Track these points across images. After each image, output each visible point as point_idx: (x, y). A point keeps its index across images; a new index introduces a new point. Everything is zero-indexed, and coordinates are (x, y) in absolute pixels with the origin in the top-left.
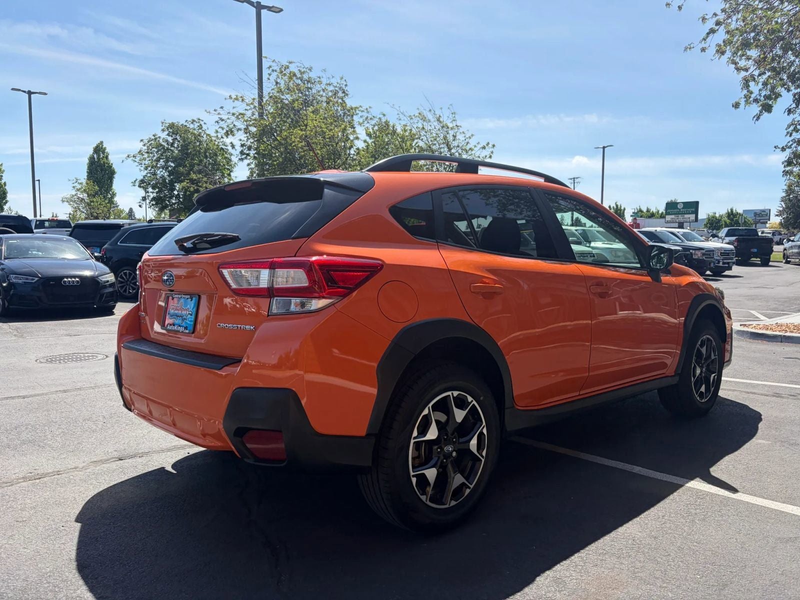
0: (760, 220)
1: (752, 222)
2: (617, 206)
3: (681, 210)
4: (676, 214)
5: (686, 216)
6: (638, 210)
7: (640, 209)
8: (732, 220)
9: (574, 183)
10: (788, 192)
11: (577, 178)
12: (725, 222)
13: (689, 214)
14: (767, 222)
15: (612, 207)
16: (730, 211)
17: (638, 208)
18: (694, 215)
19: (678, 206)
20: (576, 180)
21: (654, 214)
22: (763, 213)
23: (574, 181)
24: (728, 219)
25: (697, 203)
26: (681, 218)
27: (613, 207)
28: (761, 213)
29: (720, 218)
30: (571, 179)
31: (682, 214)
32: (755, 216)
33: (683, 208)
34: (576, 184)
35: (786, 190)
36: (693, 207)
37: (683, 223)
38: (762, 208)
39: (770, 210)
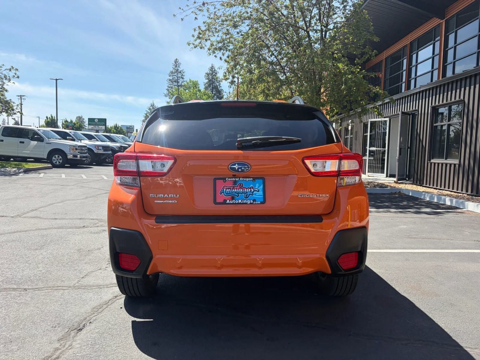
0: (129, 131)
1: (126, 132)
2: (52, 117)
3: (97, 123)
4: (94, 125)
5: (100, 127)
6: (65, 120)
7: (66, 120)
8: (117, 130)
9: (21, 99)
10: (146, 118)
11: (23, 96)
12: (113, 131)
13: (101, 125)
14: (133, 133)
15: (48, 118)
16: (115, 125)
17: (65, 119)
18: (104, 126)
19: (95, 121)
20: (23, 98)
21: (75, 124)
22: (131, 127)
23: (21, 97)
24: (115, 130)
25: (105, 120)
26: (97, 128)
27: (50, 118)
28: (129, 127)
29: (111, 129)
30: (19, 96)
31: (98, 125)
32: (127, 129)
33: (98, 122)
34: (22, 100)
35: (145, 117)
36: (103, 121)
37: (98, 130)
38: (130, 125)
39: (134, 126)
